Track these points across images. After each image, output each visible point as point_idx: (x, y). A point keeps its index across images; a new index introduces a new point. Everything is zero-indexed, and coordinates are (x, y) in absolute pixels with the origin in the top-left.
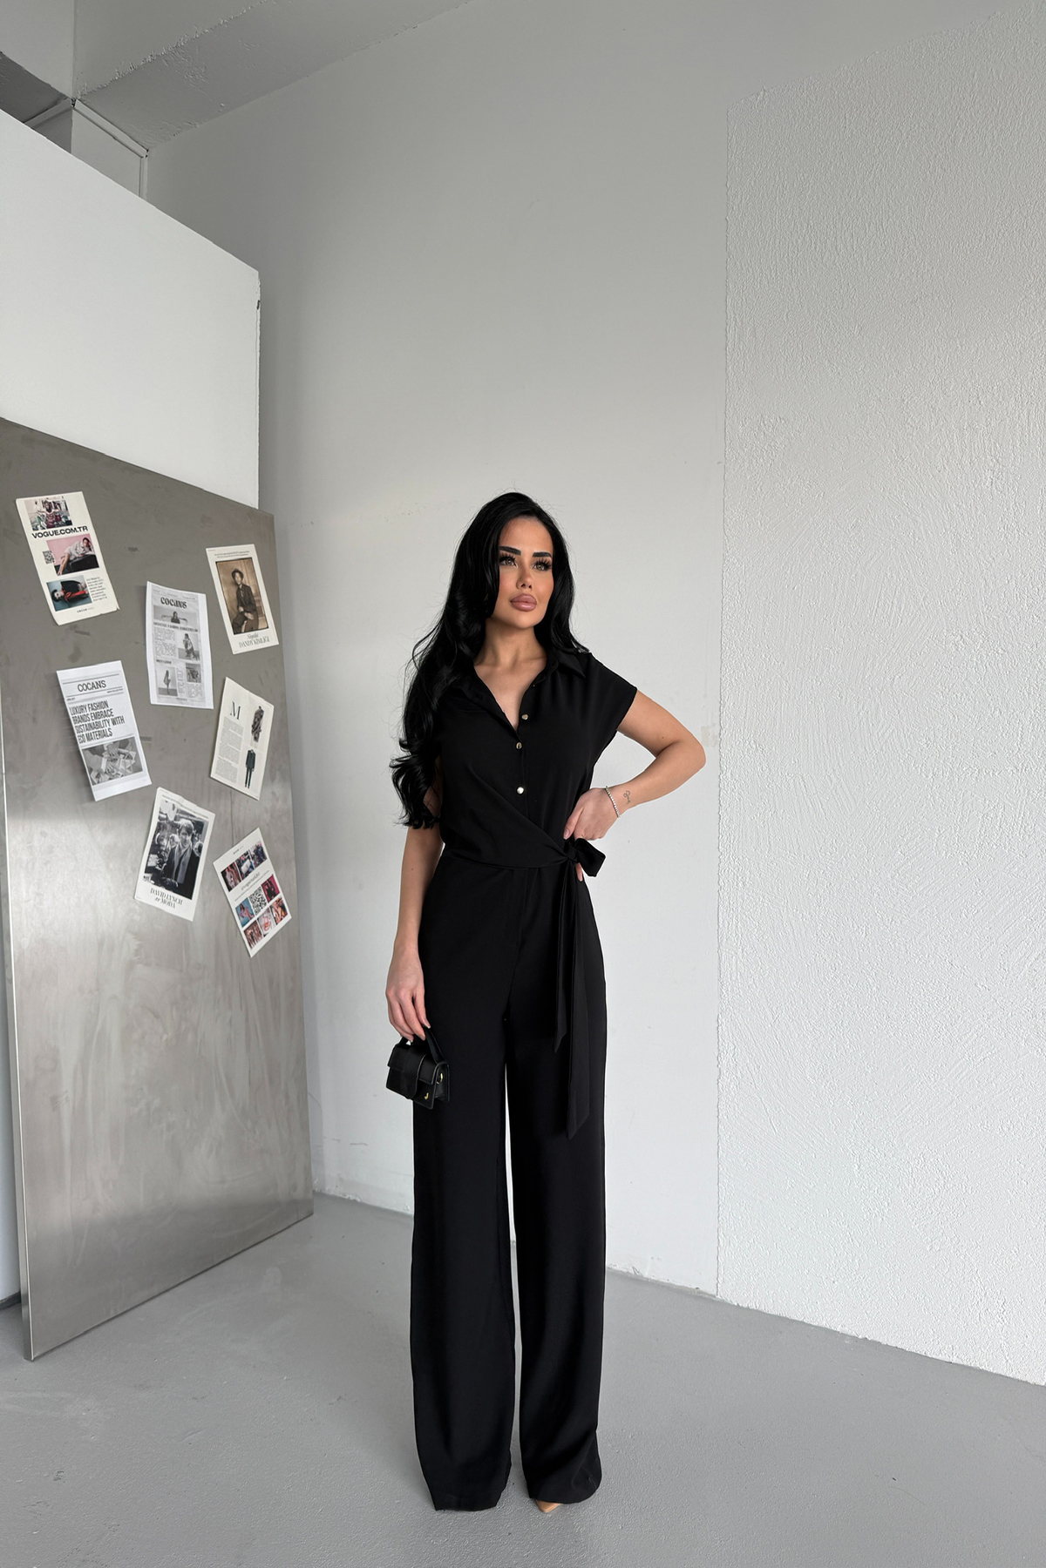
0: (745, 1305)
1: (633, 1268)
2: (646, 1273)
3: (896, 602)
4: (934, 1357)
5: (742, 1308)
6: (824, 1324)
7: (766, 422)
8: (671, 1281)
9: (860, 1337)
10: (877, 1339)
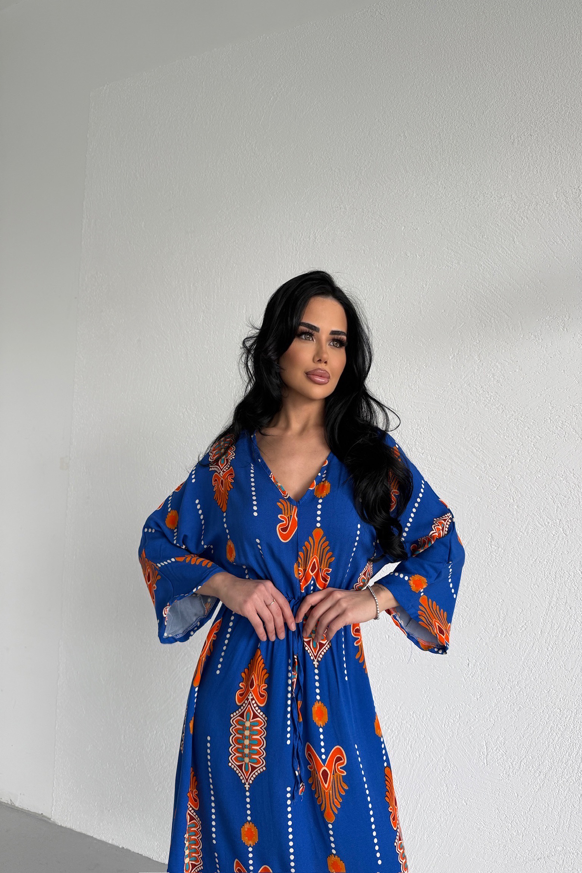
0: (64, 826)
1: (11, 800)
2: (17, 805)
3: (156, 387)
4: (157, 860)
5: (63, 827)
6: (103, 839)
7: (99, 276)
8: (29, 809)
9: (121, 847)
10: (129, 848)
